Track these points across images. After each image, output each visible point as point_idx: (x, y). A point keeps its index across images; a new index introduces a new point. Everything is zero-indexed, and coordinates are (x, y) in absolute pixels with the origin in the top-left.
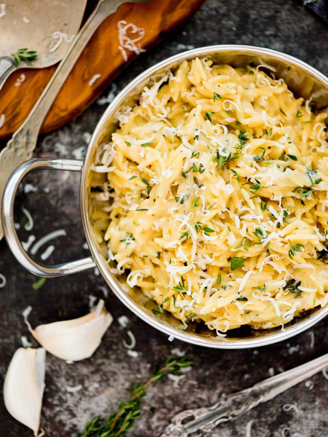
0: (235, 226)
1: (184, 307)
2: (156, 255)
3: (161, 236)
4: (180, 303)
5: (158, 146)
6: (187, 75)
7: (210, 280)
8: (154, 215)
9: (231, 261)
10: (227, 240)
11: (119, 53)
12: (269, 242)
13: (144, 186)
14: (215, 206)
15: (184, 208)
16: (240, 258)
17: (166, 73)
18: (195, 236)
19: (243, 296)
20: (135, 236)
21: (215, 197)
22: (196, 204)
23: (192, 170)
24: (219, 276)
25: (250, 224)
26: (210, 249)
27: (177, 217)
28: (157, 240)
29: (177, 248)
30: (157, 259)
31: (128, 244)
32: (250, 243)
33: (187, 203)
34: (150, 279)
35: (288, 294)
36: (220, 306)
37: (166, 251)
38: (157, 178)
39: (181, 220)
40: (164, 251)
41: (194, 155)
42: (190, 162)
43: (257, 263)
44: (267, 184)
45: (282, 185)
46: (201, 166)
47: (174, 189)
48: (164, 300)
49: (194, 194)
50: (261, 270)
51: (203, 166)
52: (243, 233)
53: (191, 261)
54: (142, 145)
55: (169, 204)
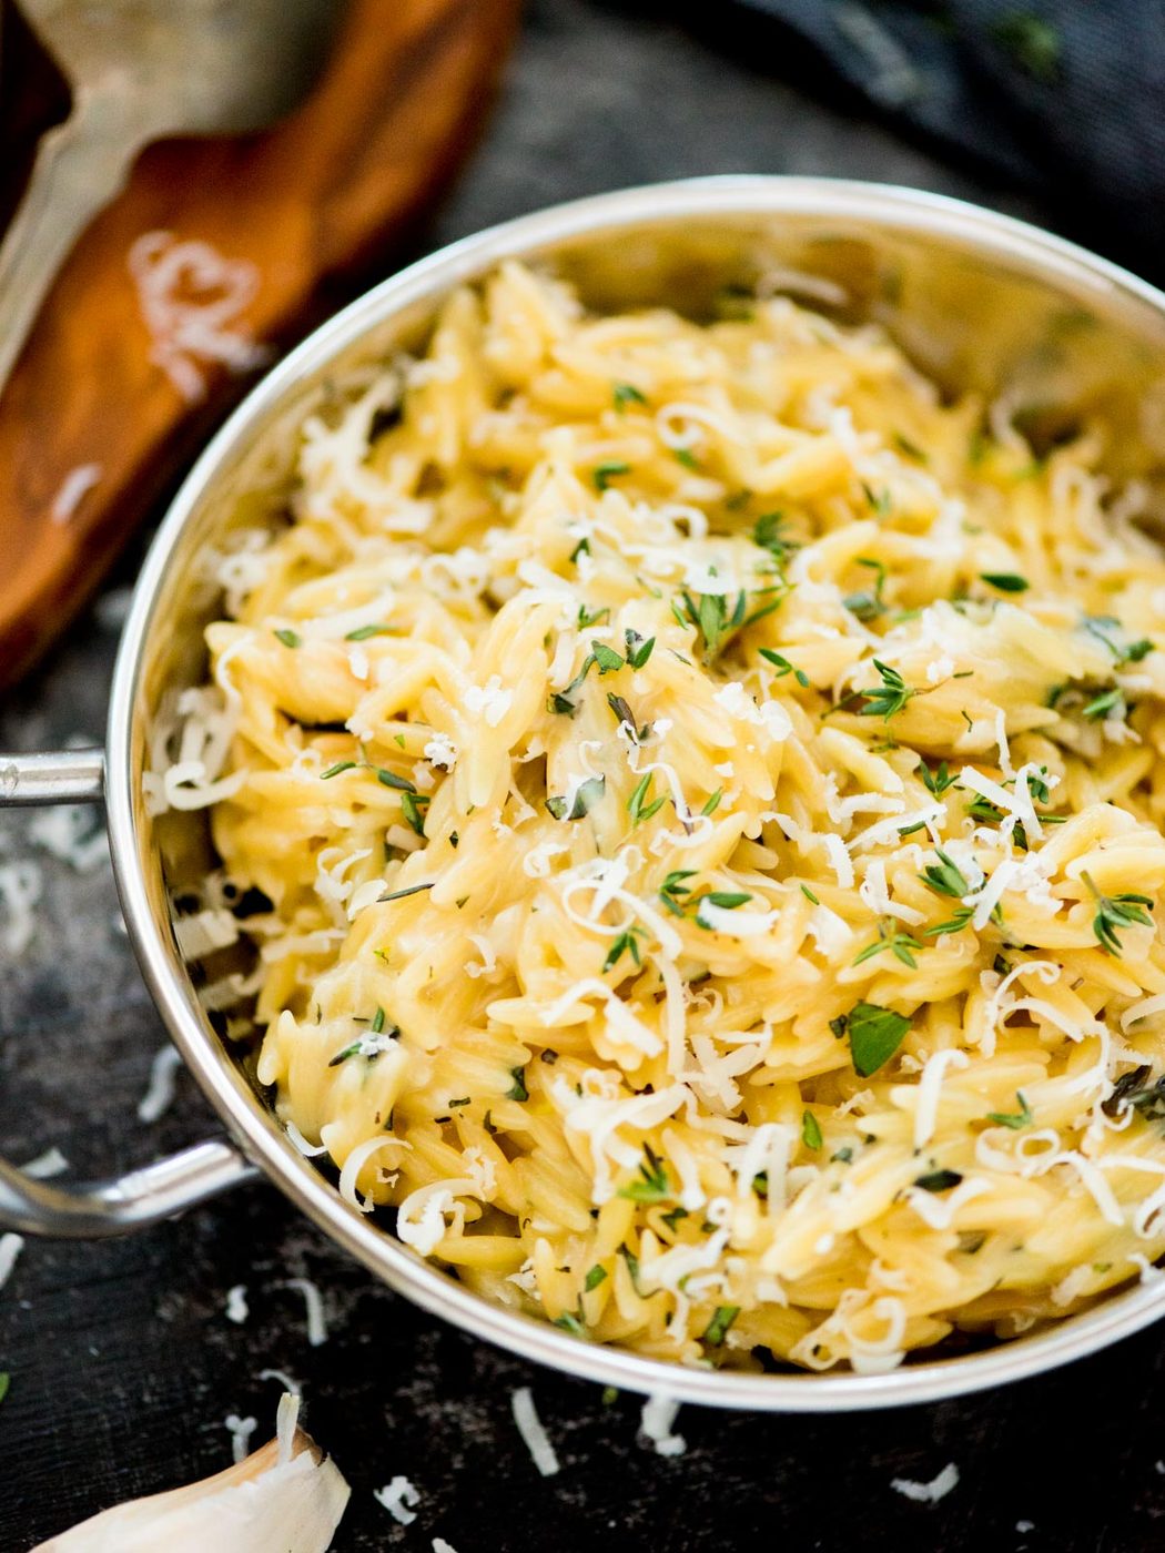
0: (832, 876)
1: (682, 1284)
2: (509, 1083)
3: (517, 991)
4: (659, 1268)
5: (420, 629)
6: (475, 344)
7: (774, 1139)
8: (465, 901)
9: (850, 1031)
10: (809, 939)
11: (159, 377)
12: (997, 907)
13: (394, 799)
14: (726, 801)
15: (595, 833)
16: (887, 1010)
17: (386, 361)
18: (669, 941)
19: (942, 1165)
20: (401, 1015)
21: (719, 755)
22: (644, 805)
23: (594, 671)
24: (808, 1119)
25: (896, 856)
26: (745, 1001)
27: (572, 881)
28: (501, 1010)
29: (601, 1018)
30: (515, 1107)
31: (373, 1057)
32: (913, 938)
33: (604, 813)
34: (496, 1219)
35: (1134, 1128)
36: (845, 1225)
37: (549, 1056)
38: (446, 736)
39: (595, 884)
40: (538, 1058)
41: (584, 620)
42: (578, 644)
43: (962, 1027)
44: (933, 676)
45: (996, 671)
46: (632, 637)
47: (533, 776)
48: (582, 1285)
49: (626, 768)
50: (988, 1042)
51: (638, 637)
52: (874, 899)
53: (669, 1072)
54: (351, 637)
55: (521, 843)
